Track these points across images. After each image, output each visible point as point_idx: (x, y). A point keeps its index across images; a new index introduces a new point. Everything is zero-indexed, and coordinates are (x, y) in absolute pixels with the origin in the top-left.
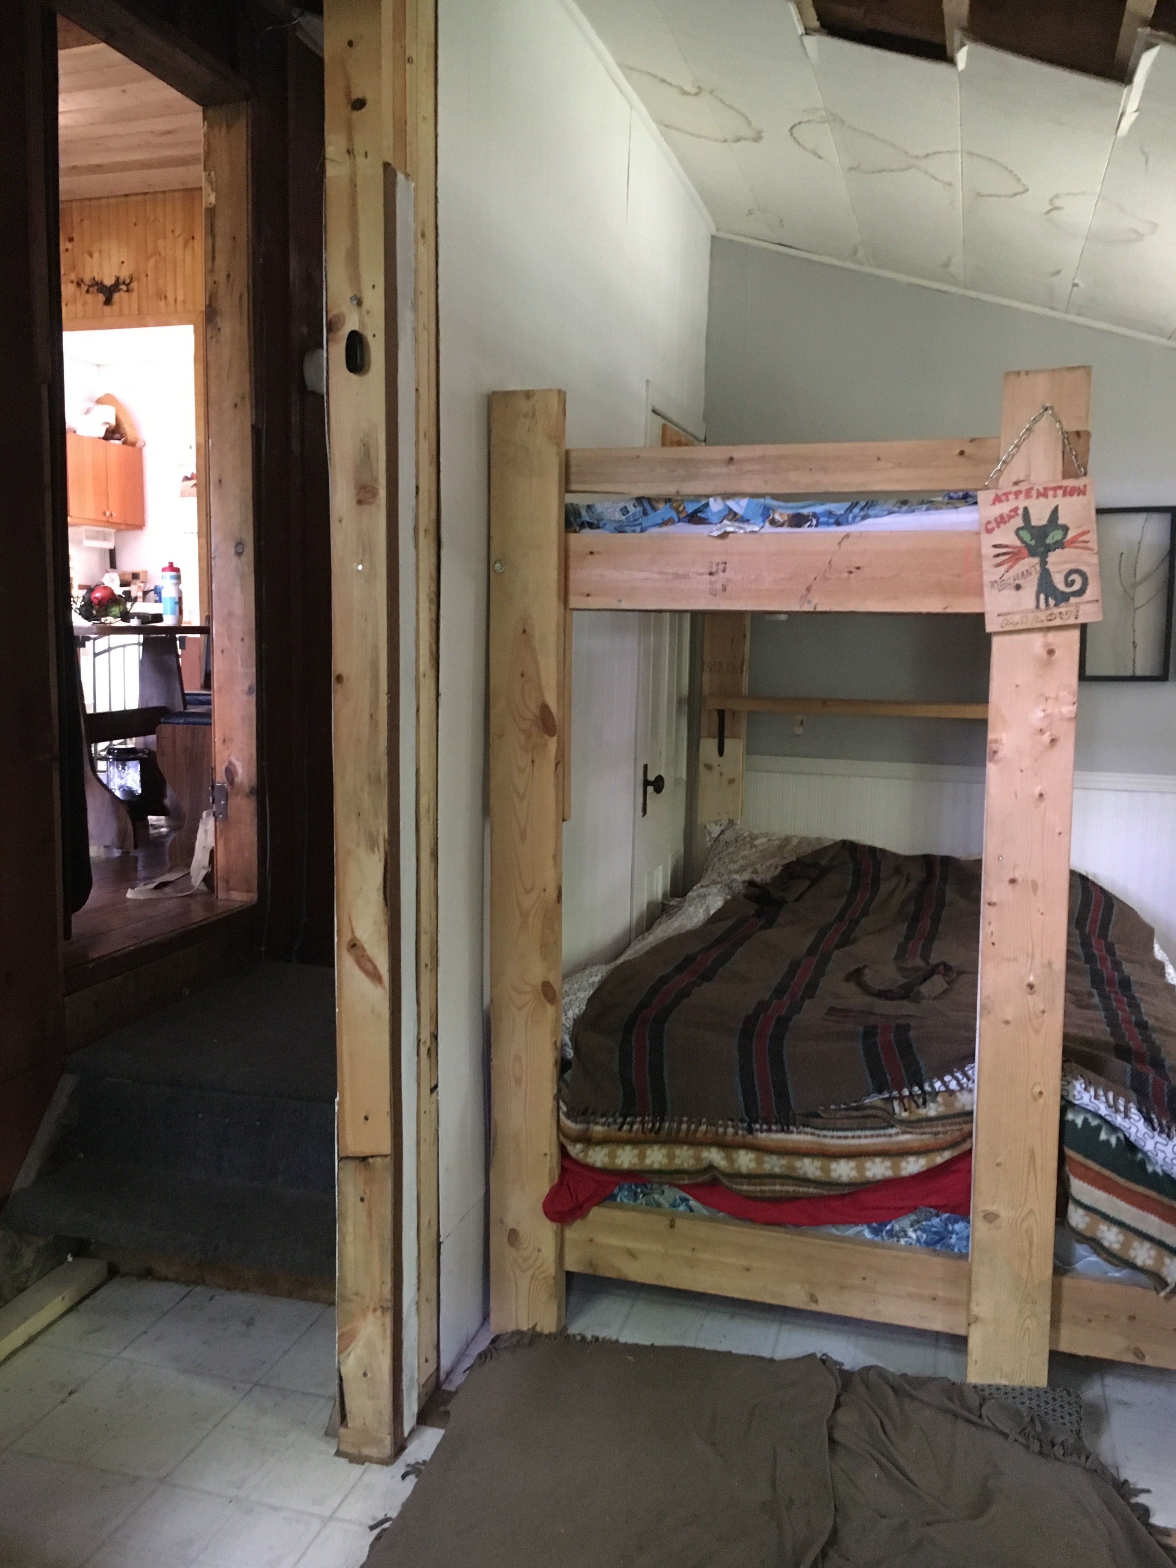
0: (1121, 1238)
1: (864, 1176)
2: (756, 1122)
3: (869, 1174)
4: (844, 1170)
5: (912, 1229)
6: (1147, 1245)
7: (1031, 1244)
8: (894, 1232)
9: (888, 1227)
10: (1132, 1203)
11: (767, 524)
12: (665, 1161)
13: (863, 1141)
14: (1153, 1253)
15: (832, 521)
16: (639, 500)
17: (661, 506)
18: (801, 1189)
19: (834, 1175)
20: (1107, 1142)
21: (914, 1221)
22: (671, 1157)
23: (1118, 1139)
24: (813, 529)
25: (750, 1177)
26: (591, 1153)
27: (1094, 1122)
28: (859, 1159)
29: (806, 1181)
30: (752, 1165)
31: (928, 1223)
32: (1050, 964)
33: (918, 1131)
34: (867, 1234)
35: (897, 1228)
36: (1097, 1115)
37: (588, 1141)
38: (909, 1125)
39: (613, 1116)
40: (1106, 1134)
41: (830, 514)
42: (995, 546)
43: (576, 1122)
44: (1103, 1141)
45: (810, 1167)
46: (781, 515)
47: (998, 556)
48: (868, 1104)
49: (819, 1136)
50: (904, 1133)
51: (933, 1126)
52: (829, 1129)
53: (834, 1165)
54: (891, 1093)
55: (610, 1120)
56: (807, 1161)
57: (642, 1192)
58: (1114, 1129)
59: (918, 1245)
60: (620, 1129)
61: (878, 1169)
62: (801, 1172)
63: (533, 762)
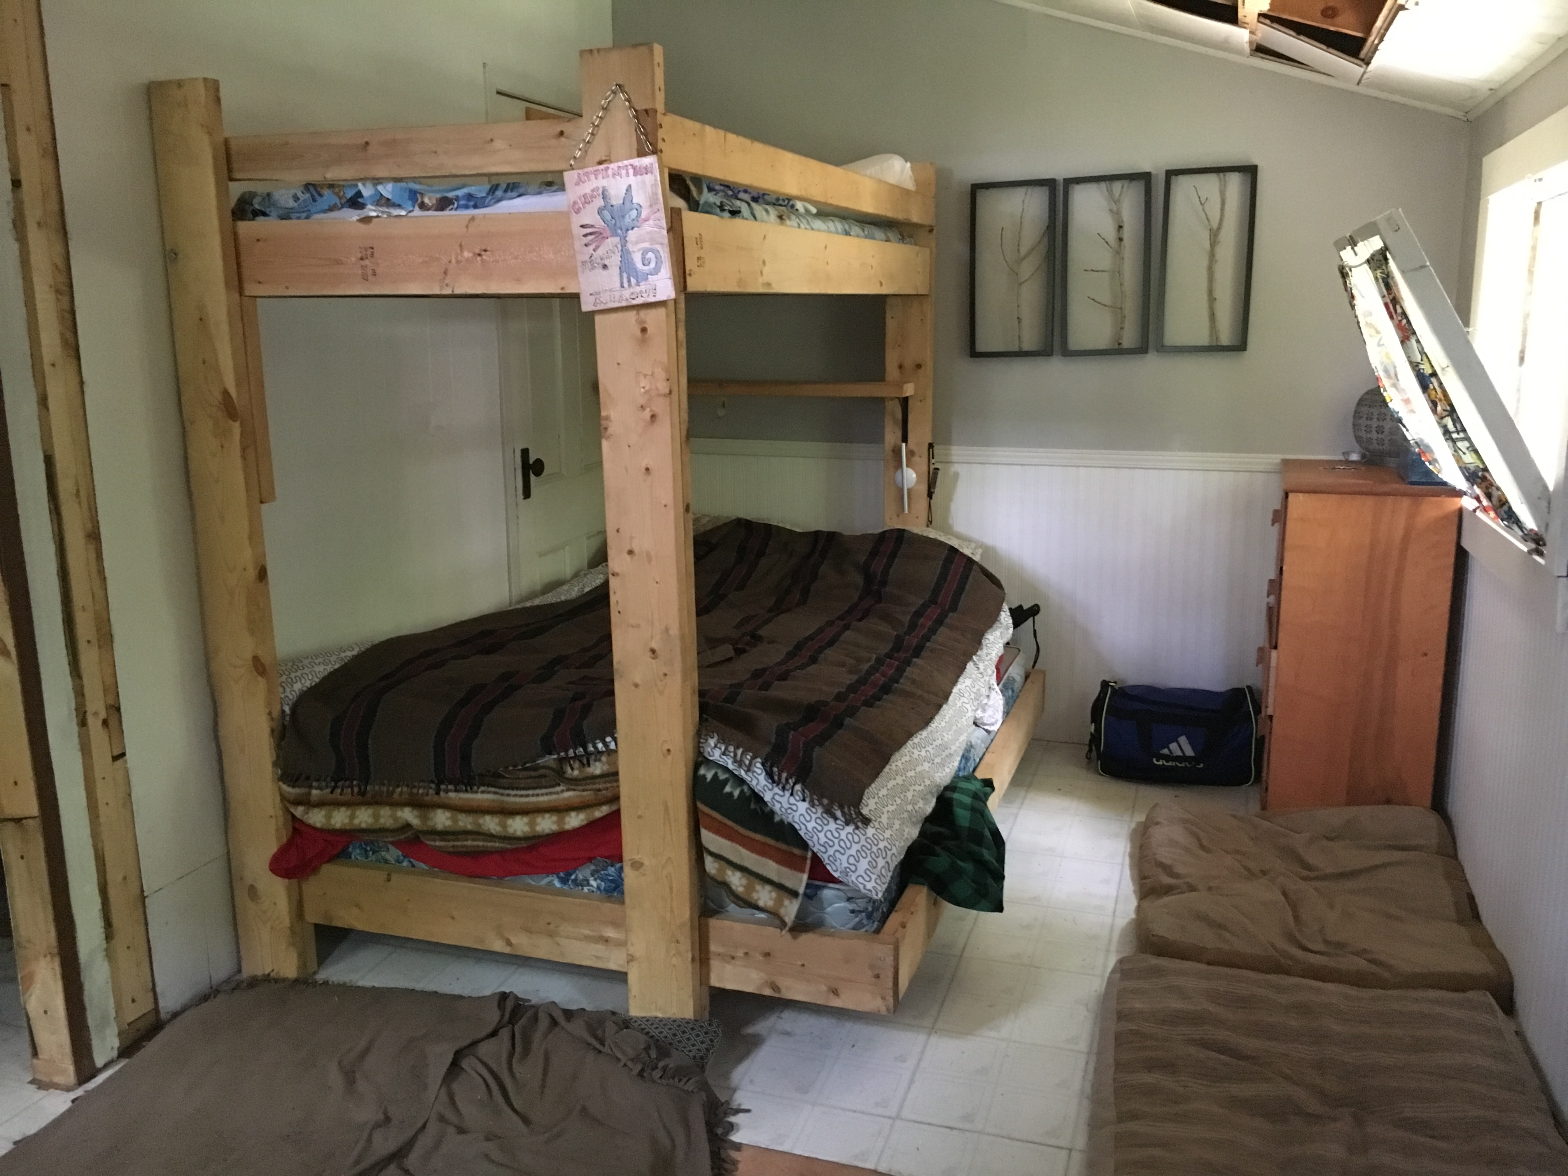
0: (744, 881)
1: (535, 830)
2: (443, 783)
3: (539, 828)
4: (518, 826)
5: (593, 878)
6: (768, 888)
7: (671, 889)
8: (578, 882)
9: (573, 877)
10: (752, 850)
11: (417, 208)
12: (370, 820)
13: (541, 799)
14: (774, 895)
15: (472, 203)
16: (307, 187)
17: (326, 192)
18: (489, 844)
19: (511, 830)
20: (731, 794)
21: (594, 870)
22: (376, 817)
23: (742, 792)
24: (453, 212)
25: (444, 834)
26: (310, 814)
27: (722, 776)
28: (531, 815)
29: (491, 836)
30: (448, 823)
31: (606, 872)
32: (667, 630)
33: (580, 788)
34: (557, 884)
35: (581, 877)
36: (726, 769)
37: (306, 802)
38: (574, 783)
39: (325, 780)
40: (731, 787)
41: (470, 197)
42: (582, 226)
43: (294, 787)
44: (727, 793)
45: (491, 824)
46: (430, 199)
47: (585, 235)
48: (542, 765)
49: (502, 795)
50: (568, 790)
51: (594, 784)
52: (513, 789)
53: (510, 822)
54: (559, 754)
55: (324, 784)
56: (488, 818)
57: (371, 850)
58: (741, 781)
59: (599, 892)
60: (332, 792)
61: (546, 824)
62: (486, 828)
63: (222, 447)
